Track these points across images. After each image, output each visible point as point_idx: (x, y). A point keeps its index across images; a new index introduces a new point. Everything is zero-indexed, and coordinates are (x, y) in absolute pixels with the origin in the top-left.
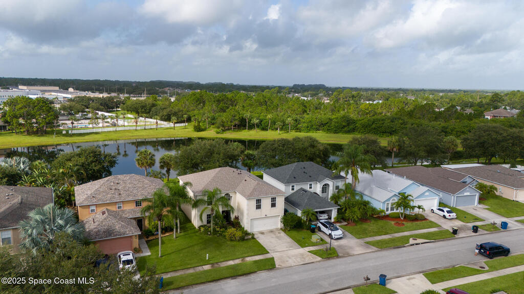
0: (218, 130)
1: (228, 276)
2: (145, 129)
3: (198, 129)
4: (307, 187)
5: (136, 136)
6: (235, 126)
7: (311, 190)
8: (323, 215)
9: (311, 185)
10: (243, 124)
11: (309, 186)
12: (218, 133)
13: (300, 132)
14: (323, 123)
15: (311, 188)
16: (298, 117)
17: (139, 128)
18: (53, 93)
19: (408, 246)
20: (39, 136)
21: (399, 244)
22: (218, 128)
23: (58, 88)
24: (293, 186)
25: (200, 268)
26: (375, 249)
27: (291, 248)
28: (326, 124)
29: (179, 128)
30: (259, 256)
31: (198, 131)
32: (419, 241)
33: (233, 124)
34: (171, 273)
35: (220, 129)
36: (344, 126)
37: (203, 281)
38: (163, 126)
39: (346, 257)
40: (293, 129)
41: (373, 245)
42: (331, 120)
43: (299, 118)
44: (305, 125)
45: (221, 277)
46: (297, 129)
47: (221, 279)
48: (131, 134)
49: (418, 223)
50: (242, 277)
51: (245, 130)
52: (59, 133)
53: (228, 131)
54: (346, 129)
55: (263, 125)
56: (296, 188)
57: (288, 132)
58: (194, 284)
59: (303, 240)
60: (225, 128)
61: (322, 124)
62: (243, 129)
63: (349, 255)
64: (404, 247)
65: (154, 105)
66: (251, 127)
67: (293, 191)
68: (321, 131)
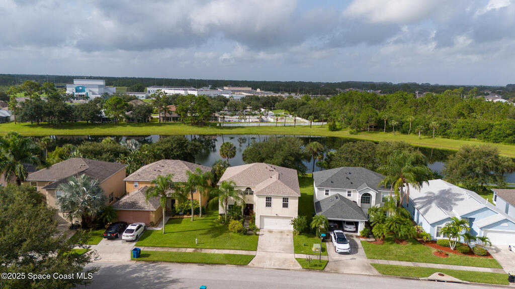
0: (353, 131)
1: (198, 261)
2: (285, 126)
3: (333, 128)
4: (345, 194)
5: (274, 132)
6: (371, 127)
7: (349, 198)
8: (349, 226)
9: (349, 192)
10: (380, 126)
11: (347, 193)
12: (352, 133)
13: (449, 138)
14: (480, 129)
15: (349, 195)
16: (449, 120)
17: (279, 125)
18: (243, 93)
19: (425, 280)
20: (198, 127)
21: (412, 275)
22: (352, 128)
23: (251, 88)
24: (327, 191)
25: (183, 250)
26: (376, 272)
27: (282, 252)
28: (484, 130)
29: (315, 127)
30: (244, 251)
31: (333, 131)
32: (447, 278)
33: (368, 125)
34: (159, 248)
35: (355, 130)
36: (509, 135)
37: (172, 261)
38: (302, 124)
39: (332, 272)
40: (440, 134)
41: (377, 269)
42: (492, 126)
43: (450, 122)
44: (456, 130)
45: (191, 261)
46: (446, 134)
47: (189, 263)
48: (270, 130)
49: (470, 257)
50: (208, 265)
51: (382, 133)
52: (214, 126)
53: (364, 133)
54: (510, 138)
55: (404, 128)
56: (331, 193)
57: (432, 137)
58: (164, 261)
59: (304, 246)
60: (359, 129)
61: (478, 130)
62: (381, 131)
63: (336, 272)
64: (419, 280)
65: (304, 104)
66: (390, 129)
67: (327, 196)
68: (476, 139)
